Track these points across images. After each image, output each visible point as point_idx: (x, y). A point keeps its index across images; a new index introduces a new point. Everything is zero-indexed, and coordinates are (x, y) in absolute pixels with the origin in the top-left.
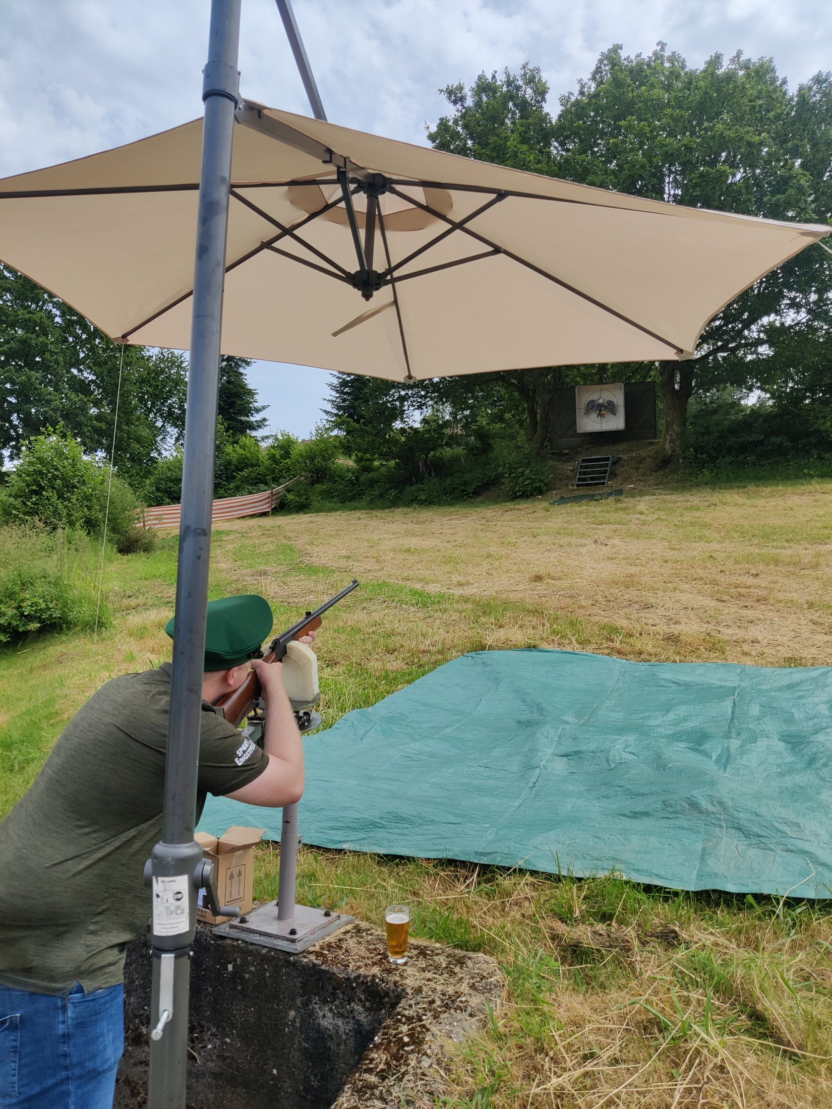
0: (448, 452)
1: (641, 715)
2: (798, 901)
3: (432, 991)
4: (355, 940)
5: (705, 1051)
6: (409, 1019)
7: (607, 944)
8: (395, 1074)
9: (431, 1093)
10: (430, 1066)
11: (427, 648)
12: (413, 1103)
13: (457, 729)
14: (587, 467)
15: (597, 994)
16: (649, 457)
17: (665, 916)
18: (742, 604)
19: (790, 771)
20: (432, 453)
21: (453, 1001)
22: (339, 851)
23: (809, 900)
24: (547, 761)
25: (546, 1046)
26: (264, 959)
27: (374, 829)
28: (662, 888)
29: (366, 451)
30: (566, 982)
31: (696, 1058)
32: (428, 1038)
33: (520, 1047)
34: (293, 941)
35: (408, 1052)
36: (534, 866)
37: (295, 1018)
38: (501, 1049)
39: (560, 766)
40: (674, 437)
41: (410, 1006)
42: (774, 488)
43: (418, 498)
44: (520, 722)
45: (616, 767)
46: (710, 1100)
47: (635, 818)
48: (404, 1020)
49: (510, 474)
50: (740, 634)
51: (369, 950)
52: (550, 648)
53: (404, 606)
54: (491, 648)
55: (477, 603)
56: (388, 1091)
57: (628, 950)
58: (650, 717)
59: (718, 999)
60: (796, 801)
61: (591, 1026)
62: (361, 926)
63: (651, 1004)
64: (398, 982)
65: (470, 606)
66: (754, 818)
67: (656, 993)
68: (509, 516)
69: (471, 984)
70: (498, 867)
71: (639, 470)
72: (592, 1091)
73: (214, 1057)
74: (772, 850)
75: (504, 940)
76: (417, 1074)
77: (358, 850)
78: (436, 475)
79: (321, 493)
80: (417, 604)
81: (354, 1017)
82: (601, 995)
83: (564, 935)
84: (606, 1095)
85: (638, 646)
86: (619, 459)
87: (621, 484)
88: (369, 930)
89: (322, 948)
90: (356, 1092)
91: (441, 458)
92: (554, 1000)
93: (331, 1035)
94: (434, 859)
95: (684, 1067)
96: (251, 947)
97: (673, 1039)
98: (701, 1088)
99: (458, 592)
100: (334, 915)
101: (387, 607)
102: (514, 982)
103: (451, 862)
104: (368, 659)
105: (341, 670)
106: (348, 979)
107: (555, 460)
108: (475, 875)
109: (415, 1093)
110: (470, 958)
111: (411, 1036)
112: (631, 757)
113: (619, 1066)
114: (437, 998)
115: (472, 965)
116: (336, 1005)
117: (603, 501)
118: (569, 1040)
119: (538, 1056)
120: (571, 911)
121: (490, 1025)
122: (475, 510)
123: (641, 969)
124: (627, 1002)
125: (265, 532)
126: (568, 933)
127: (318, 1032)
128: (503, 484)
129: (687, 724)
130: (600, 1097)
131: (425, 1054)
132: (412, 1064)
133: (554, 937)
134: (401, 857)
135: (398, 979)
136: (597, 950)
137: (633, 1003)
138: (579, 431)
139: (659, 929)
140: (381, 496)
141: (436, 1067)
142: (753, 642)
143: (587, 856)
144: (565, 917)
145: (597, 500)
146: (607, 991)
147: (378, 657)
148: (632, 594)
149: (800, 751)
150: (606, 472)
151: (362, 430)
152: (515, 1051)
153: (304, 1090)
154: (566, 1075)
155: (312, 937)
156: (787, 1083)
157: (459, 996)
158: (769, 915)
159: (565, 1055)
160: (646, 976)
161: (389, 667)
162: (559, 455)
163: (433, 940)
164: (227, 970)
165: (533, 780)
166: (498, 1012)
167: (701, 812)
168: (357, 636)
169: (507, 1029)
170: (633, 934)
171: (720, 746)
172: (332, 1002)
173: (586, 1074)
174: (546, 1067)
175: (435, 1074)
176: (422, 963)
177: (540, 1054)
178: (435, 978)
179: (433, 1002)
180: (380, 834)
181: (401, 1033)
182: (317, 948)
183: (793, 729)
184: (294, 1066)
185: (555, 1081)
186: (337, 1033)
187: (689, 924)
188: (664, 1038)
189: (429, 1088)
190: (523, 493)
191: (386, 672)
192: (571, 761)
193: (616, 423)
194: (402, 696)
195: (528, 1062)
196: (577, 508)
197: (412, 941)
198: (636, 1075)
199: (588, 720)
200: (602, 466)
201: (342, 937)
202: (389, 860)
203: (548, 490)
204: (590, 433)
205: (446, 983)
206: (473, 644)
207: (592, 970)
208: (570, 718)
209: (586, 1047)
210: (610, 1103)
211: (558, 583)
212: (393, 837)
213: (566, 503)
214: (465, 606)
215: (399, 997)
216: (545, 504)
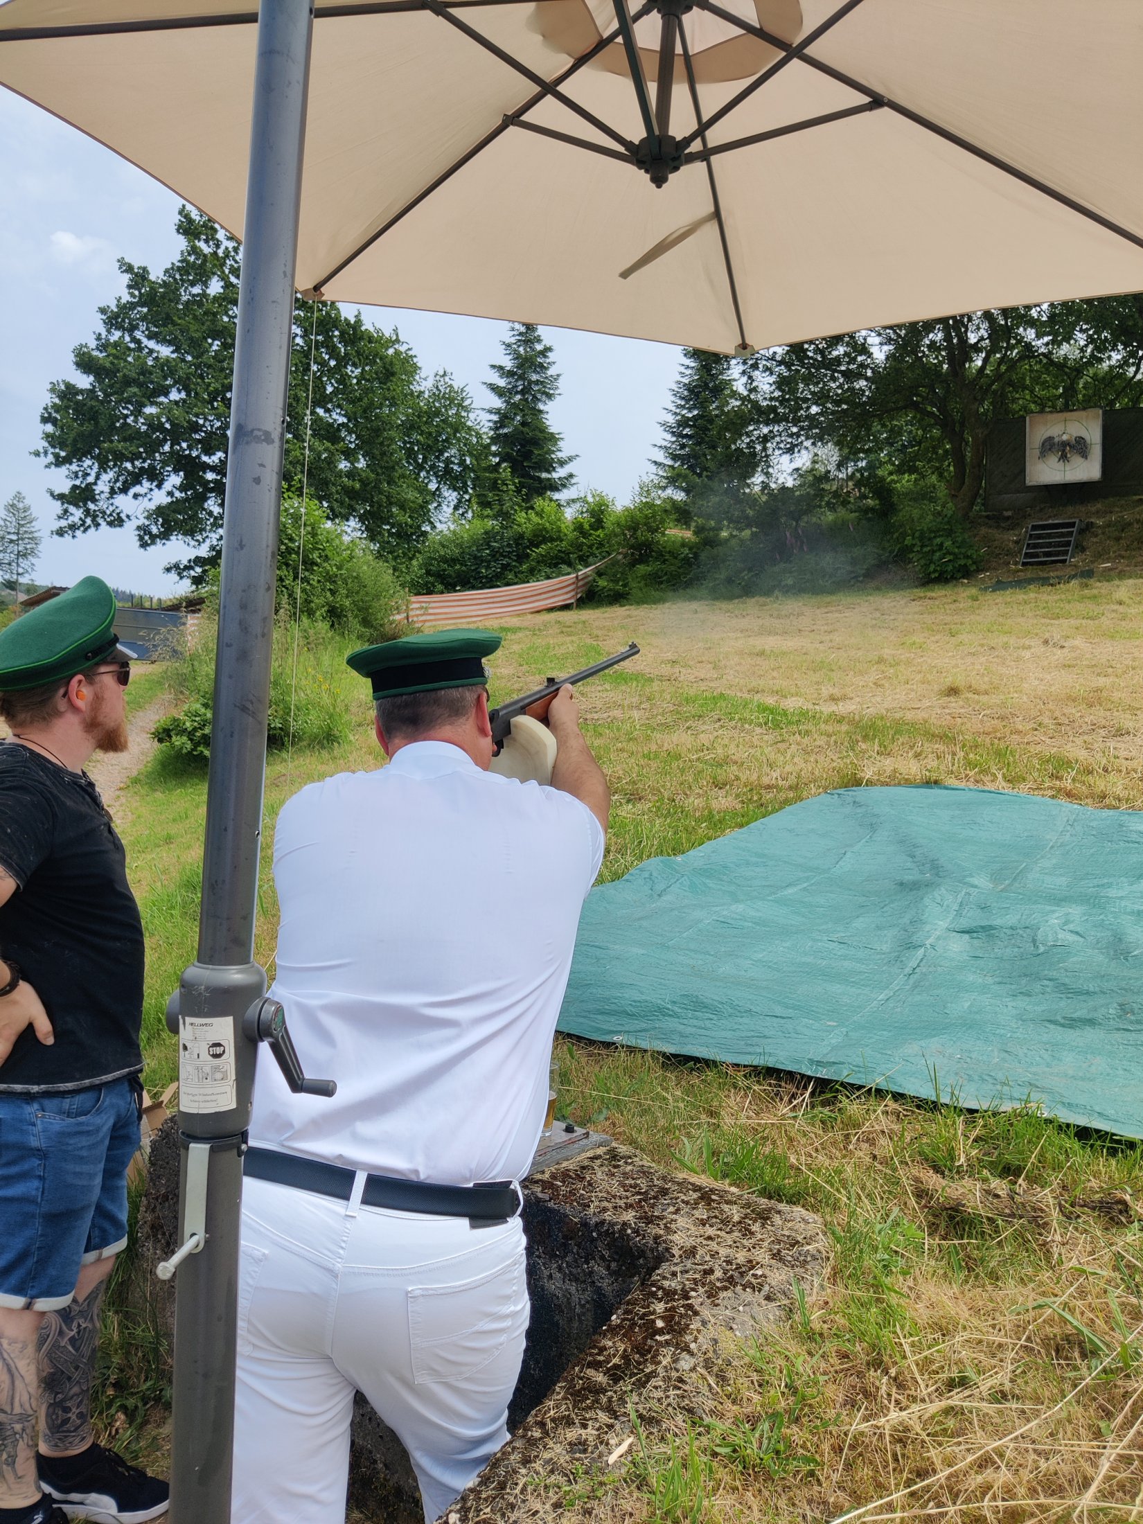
0: (828, 516)
1: (1096, 882)
3: (712, 1256)
4: (605, 1169)
6: (669, 1294)
7: (1007, 1211)
8: (637, 1374)
9: (690, 1411)
10: (693, 1369)
11: (774, 782)
12: (658, 1422)
13: (805, 889)
14: (1039, 537)
17: (1110, 1177)
20: (805, 518)
21: (742, 1274)
22: (608, 1045)
24: (938, 938)
25: (886, 1358)
27: (661, 1017)
28: (1107, 1133)
29: (710, 517)
30: (933, 1263)
32: (695, 1325)
33: (844, 1356)
35: (659, 1344)
36: (900, 1086)
38: (810, 1354)
39: (958, 946)
41: (674, 1274)
43: (783, 583)
44: (902, 884)
45: (1046, 952)
47: (1071, 1027)
48: (660, 1293)
49: (922, 546)
51: (624, 1186)
52: (962, 785)
53: (747, 726)
54: (870, 783)
55: (851, 722)
56: (621, 1399)
57: (1042, 1224)
58: (1110, 885)
61: (966, 1335)
62: (619, 1150)
63: (1072, 1311)
64: (661, 1236)
65: (845, 728)
67: (1082, 1294)
68: (916, 606)
69: (775, 1251)
70: (842, 1084)
71: (1122, 541)
72: (956, 1440)
75: (838, 1190)
76: (669, 1378)
77: (634, 1045)
78: (810, 550)
79: (643, 577)
80: (766, 724)
81: (594, 1282)
82: (989, 1288)
83: (937, 1191)
84: (980, 1449)
85: (1100, 785)
86: (1090, 525)
87: (1092, 562)
88: (630, 1158)
89: (553, 1176)
90: (571, 1395)
91: (818, 526)
92: (910, 1288)
93: (560, 1306)
94: (745, 1066)
95: (1120, 1419)
97: (1104, 1371)
99: (827, 709)
100: (579, 1131)
101: (722, 727)
102: (844, 1256)
103: (771, 1073)
104: (686, 794)
105: (646, 808)
106: (585, 1224)
107: (990, 527)
109: (663, 1407)
110: (779, 1212)
111: (668, 1319)
112: (1076, 938)
113: (1008, 1405)
114: (717, 1267)
115: (780, 1222)
116: (567, 1262)
117: (1062, 585)
118: (926, 1353)
119: (872, 1373)
120: (951, 1156)
121: (797, 1317)
122: (865, 598)
123: (1060, 1255)
124: (1030, 1305)
125: (564, 630)
126: (943, 1189)
127: (541, 1297)
128: (911, 561)
130: (968, 1450)
131: (687, 1349)
132: (664, 1363)
133: (921, 1194)
134: (697, 1060)
135: (662, 1232)
136: (989, 1219)
137: (1040, 1306)
138: (1030, 482)
139: (1097, 1196)
140: (729, 581)
141: (703, 1371)
143: (987, 1078)
144: (940, 1165)
145: (1052, 585)
146: (999, 1284)
147: (701, 791)
148: (1098, 715)
150: (1068, 544)
151: (704, 486)
152: (834, 1360)
154: (915, 1408)
157: (753, 1268)
159: (917, 1376)
160: (1068, 1266)
161: (714, 804)
162: (997, 519)
163: (727, 1181)
165: (913, 963)
166: (814, 1298)
168: (676, 764)
169: (826, 1326)
170: (1052, 1199)
172: (562, 1258)
173: (948, 1411)
174: (883, 1391)
175: (700, 1381)
176: (701, 1213)
177: (876, 1371)
178: (718, 1236)
179: (711, 1271)
180: (671, 1024)
181: (654, 1313)
182: (546, 1176)
185: (894, 1415)
186: (569, 1302)
188: (1089, 1368)
189: (687, 1402)
190: (940, 574)
191: (710, 812)
192: (975, 941)
193: (1088, 469)
194: (728, 844)
195: (853, 1380)
196: (1020, 595)
197: (694, 1179)
198: (1033, 1424)
199: (1009, 885)
200: (1062, 535)
201: (586, 1163)
202: (680, 1062)
203: (978, 571)
204: (1046, 486)
205: (736, 1245)
206: (842, 778)
207: (978, 1248)
208: (982, 881)
209: (954, 1368)
210: (984, 1463)
211: (984, 698)
212: (689, 1030)
213: (1004, 589)
214: (837, 727)
215: (660, 1259)
216: (973, 591)
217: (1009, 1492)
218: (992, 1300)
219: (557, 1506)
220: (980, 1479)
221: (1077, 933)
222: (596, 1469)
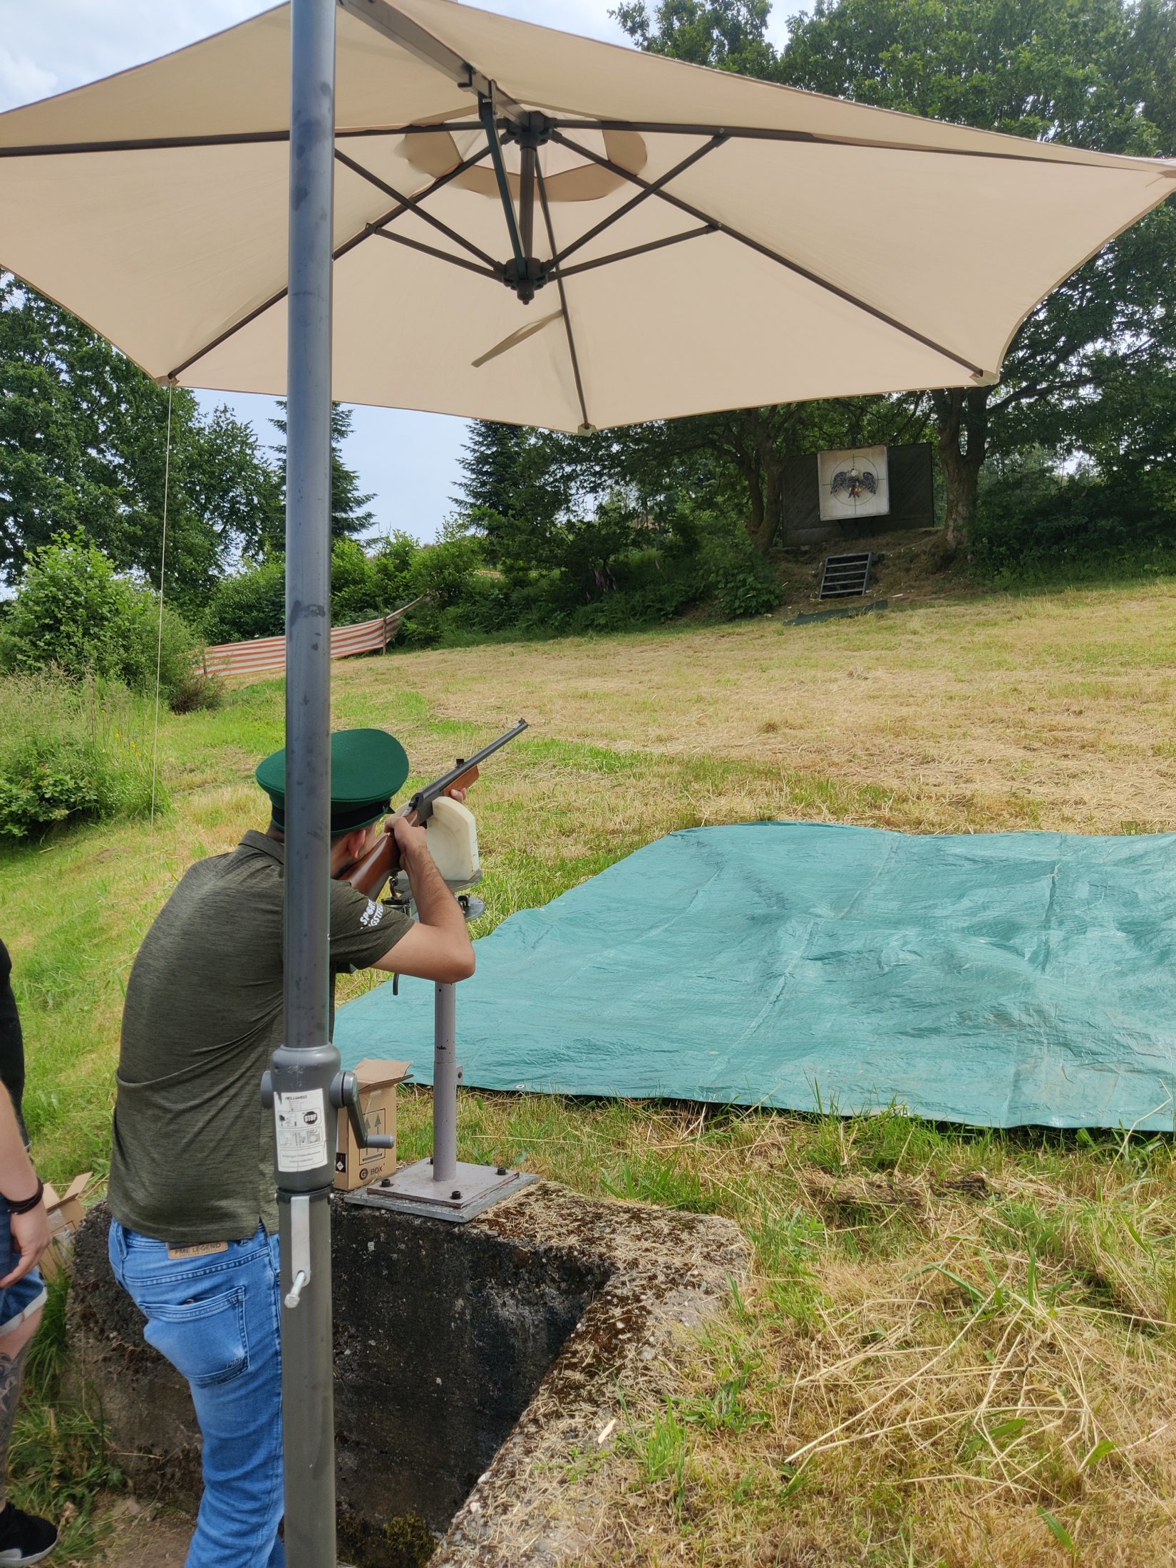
0: (635, 555)
1: (923, 903)
2: (1150, 1135)
3: (652, 1264)
4: (541, 1204)
5: (1028, 1325)
6: (623, 1300)
7: (889, 1198)
8: (608, 1369)
9: (658, 1392)
10: (655, 1358)
11: (617, 826)
12: (634, 1404)
13: (666, 930)
14: (836, 570)
15: (877, 1262)
16: (925, 553)
17: (967, 1161)
18: (1060, 752)
19: (1134, 969)
20: (612, 558)
21: (681, 1276)
22: (512, 1094)
23: (1164, 1133)
24: (795, 967)
25: (811, 1328)
26: (418, 1231)
27: (558, 1063)
28: (960, 1125)
29: (517, 557)
30: (834, 1249)
31: (1015, 1337)
32: (650, 1322)
33: (776, 1331)
34: (457, 1207)
35: (623, 1341)
36: (783, 1102)
37: (464, 1308)
38: (750, 1334)
39: (813, 973)
40: (960, 522)
41: (624, 1283)
42: (1103, 592)
43: (595, 623)
44: (753, 918)
45: (890, 972)
46: (1036, 1386)
47: (920, 1036)
48: (615, 1301)
49: (727, 583)
50: (1059, 793)
51: (561, 1216)
52: (791, 819)
53: (582, 771)
54: (708, 823)
55: (686, 764)
56: (599, 1390)
57: (916, 1205)
58: (935, 906)
59: (1044, 1262)
60: (1143, 1008)
61: (871, 1302)
62: (548, 1186)
63: (953, 1271)
64: (604, 1254)
65: (676, 769)
66: (1086, 1030)
67: (957, 1257)
68: (726, 643)
69: (705, 1254)
70: (732, 1106)
71: (912, 573)
72: (876, 1382)
73: (355, 1366)
74: (1112, 1071)
75: (746, 1197)
76: (637, 1368)
77: (538, 1091)
78: (620, 589)
79: (457, 619)
80: (600, 768)
81: (546, 1303)
82: (882, 1263)
83: (829, 1189)
84: (896, 1385)
85: (915, 813)
86: (881, 558)
87: (885, 593)
88: (560, 1191)
89: (497, 1215)
90: (556, 1393)
91: (626, 564)
92: (819, 1271)
93: (513, 1330)
94: (643, 1099)
95: (1000, 1346)
96: (399, 1218)
97: (984, 1313)
98: (1023, 1373)
99: (657, 750)
100: (510, 1172)
101: (559, 773)
102: (764, 1249)
103: (668, 1102)
104: (535, 844)
105: (499, 860)
106: (536, 1253)
107: (790, 561)
108: (702, 1118)
109: (636, 1392)
110: (701, 1221)
111: (627, 1320)
112: (914, 957)
113: (912, 1350)
114: (659, 1272)
115: (704, 1230)
116: (519, 1289)
117: (859, 617)
118: (841, 1320)
119: (801, 1341)
120: (836, 1157)
121: (733, 1304)
122: (677, 636)
123: (936, 1229)
124: (920, 1269)
125: (379, 677)
126: (835, 1186)
127: (496, 1325)
128: (716, 598)
129: (988, 912)
130: (887, 1388)
131: (647, 1343)
132: (630, 1356)
133: (815, 1193)
134: (599, 1098)
135: (604, 1250)
136: (875, 1206)
137: (928, 1270)
138: (824, 517)
139: (959, 1178)
140: (542, 621)
141: (663, 1359)
142: (1076, 803)
143: (855, 1088)
144: (829, 1166)
145: (851, 617)
146: (890, 1258)
147: (549, 840)
148: (905, 744)
149: (1147, 943)
150: (862, 576)
151: (511, 526)
152: (769, 1336)
153: (480, 1404)
154: (839, 1363)
155: (483, 1201)
156: (1141, 1360)
157: (690, 1269)
158: (1110, 1155)
159: (837, 1339)
160: (943, 1237)
161: (565, 853)
162: (795, 554)
163: (649, 1201)
164: (367, 1249)
165: (776, 992)
166: (744, 1288)
167: (1012, 1025)
168: (519, 814)
169: (757, 1310)
170: (925, 1185)
171: (1035, 939)
172: (514, 1285)
173: (867, 1362)
174: (813, 1353)
175: (662, 1367)
176: (636, 1229)
177: (804, 1339)
178: (654, 1248)
179: (654, 1277)
180: (567, 1069)
181: (613, 1317)
182: (490, 1216)
183: (1136, 914)
184: (465, 1372)
185: (825, 1371)
186: (523, 1325)
187: (1000, 1170)
188: (972, 1312)
189: (654, 1385)
190: (745, 610)
191: (563, 860)
192: (828, 967)
193: (876, 504)
194: (587, 891)
195: (787, 1349)
196: (822, 629)
197: (621, 1203)
198: (935, 1360)
199: (849, 912)
200: (857, 568)
201: (523, 1200)
202: (582, 1102)
203: (780, 605)
204: (839, 521)
205: (671, 1253)
206: (682, 819)
207: (868, 1232)
208: (823, 910)
209: (866, 1329)
210: (902, 1395)
211: (800, 733)
212: (585, 1073)
213: (807, 622)
214: (669, 769)
215: (606, 1275)
216: (777, 625)
217: (923, 1413)
218: (886, 1272)
219: (563, 1482)
220: (897, 1409)
221: (915, 953)
222: (590, 1448)
